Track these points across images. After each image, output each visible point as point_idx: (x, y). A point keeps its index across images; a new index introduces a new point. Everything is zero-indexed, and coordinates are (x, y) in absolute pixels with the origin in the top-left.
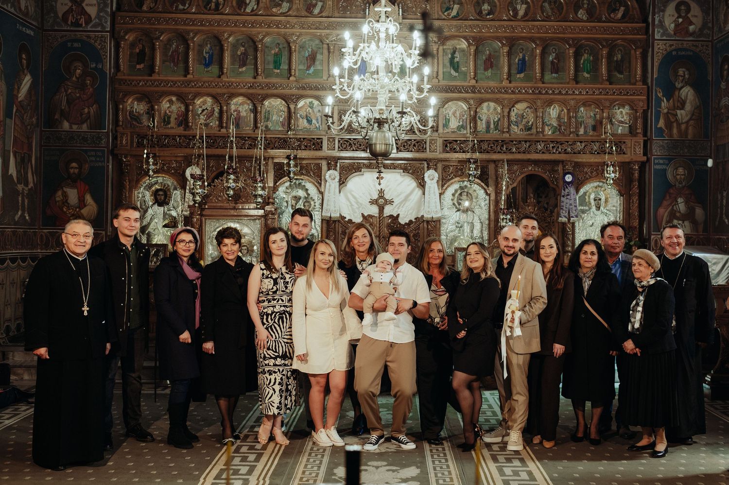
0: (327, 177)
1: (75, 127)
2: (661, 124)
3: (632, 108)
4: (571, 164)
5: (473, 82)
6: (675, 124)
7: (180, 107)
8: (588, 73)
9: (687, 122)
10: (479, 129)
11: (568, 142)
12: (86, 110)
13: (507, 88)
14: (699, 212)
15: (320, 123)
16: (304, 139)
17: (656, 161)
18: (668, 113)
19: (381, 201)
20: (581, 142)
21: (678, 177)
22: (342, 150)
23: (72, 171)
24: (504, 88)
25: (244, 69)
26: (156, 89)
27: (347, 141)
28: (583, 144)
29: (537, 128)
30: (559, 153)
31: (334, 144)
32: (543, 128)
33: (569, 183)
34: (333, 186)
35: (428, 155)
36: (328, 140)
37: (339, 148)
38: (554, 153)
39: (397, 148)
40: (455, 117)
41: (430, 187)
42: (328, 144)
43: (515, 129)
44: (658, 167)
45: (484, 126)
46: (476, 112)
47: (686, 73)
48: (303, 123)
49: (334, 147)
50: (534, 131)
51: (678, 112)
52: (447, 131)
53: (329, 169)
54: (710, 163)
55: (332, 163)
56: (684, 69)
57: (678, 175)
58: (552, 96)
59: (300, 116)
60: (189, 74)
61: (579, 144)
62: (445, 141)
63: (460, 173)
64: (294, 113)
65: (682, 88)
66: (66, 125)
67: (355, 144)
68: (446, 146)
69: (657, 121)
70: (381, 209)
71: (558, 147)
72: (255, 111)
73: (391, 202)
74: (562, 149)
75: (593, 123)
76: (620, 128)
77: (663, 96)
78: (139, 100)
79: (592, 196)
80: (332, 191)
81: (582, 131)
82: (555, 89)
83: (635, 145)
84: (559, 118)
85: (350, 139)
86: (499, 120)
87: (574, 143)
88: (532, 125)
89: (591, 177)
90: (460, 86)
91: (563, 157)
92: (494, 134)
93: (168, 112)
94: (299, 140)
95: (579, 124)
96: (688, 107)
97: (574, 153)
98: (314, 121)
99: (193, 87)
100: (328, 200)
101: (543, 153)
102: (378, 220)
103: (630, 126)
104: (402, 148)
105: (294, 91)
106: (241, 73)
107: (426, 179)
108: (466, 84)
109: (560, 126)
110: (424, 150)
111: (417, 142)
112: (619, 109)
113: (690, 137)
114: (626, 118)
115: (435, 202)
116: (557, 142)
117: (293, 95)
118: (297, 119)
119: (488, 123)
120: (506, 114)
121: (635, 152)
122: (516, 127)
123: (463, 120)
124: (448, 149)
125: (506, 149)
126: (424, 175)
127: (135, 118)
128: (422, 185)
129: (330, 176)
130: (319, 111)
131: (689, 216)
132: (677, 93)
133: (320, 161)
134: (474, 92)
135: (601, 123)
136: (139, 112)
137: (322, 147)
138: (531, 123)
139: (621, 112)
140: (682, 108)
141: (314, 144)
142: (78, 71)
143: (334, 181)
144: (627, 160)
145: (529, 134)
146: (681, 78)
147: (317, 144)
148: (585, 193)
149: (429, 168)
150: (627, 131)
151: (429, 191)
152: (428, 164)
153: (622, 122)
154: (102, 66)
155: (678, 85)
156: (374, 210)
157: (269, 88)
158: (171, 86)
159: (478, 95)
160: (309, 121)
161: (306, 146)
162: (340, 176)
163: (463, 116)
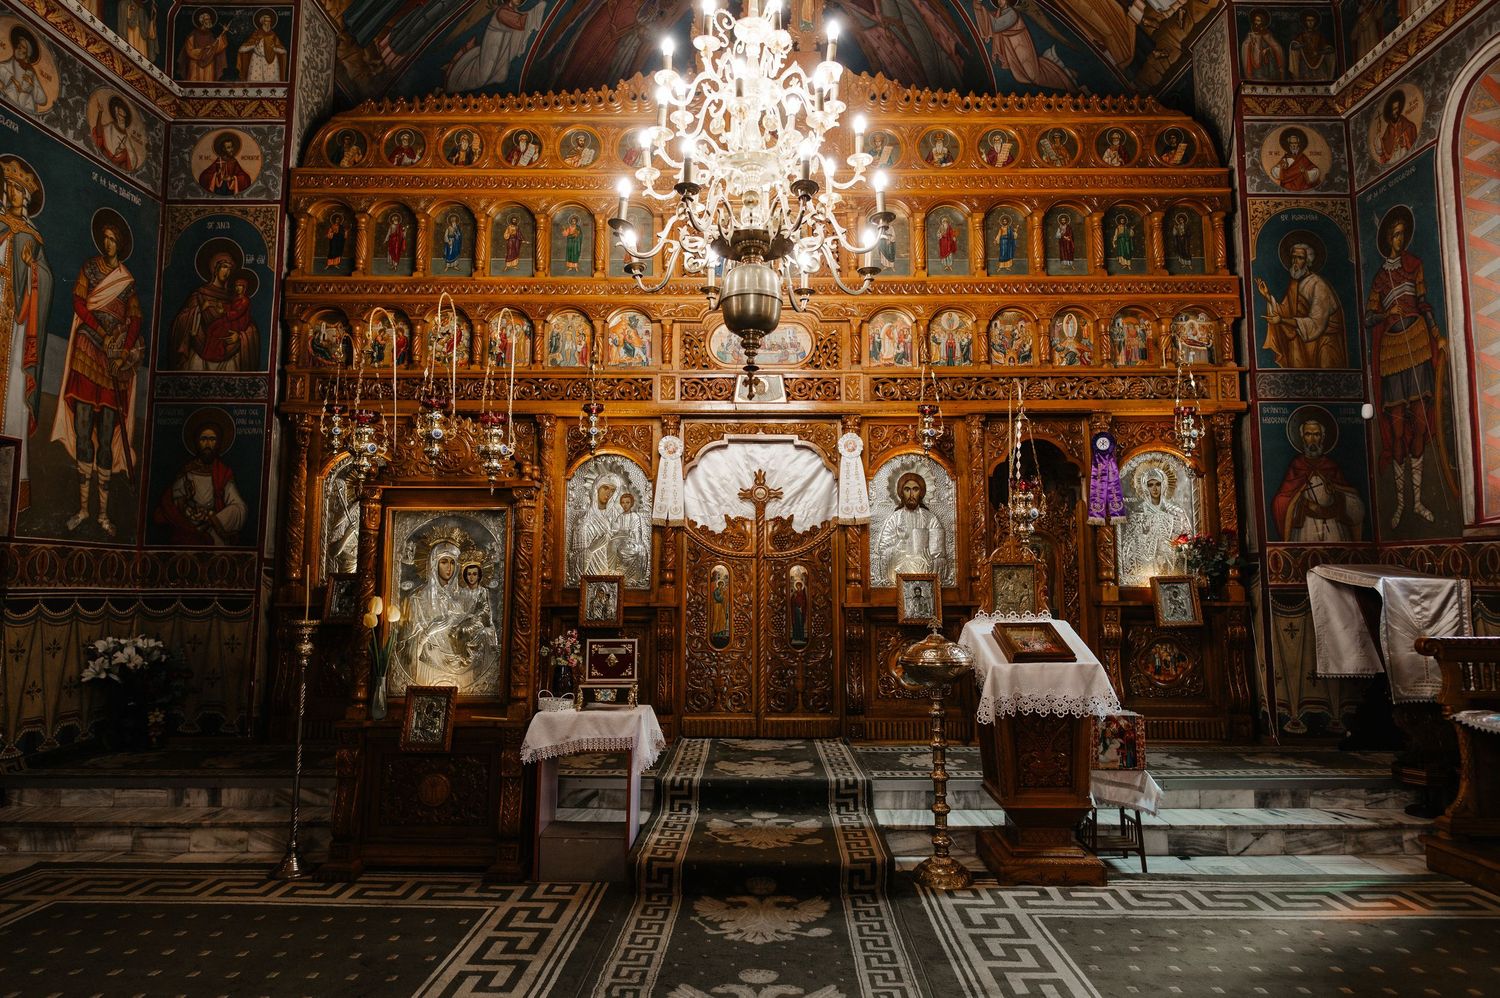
0: (661, 449)
1: (213, 367)
2: (1270, 342)
3: (1212, 317)
4: (1106, 418)
5: (922, 275)
6: (1295, 343)
7: (402, 330)
8: (1126, 257)
9: (1317, 339)
10: (936, 357)
11: (1099, 378)
12: (234, 337)
13: (984, 284)
14: (1352, 501)
15: (648, 353)
16: (619, 380)
17: (1266, 410)
18: (1280, 322)
19: (759, 492)
20: (1123, 378)
21: (1309, 438)
22: (687, 399)
23: (204, 444)
24: (978, 285)
25: (515, 262)
26: (359, 297)
27: (697, 383)
28: (1127, 383)
29: (1040, 355)
30: (1085, 398)
31: (674, 388)
32: (1051, 354)
33: (1104, 453)
34: (672, 464)
35: (842, 405)
36: (663, 381)
37: (682, 395)
38: (1074, 398)
39: (788, 394)
40: (891, 338)
41: (848, 464)
42: (662, 389)
43: (999, 358)
44: (1266, 421)
45: (943, 353)
46: (928, 328)
47: (1309, 252)
48: (618, 355)
49: (674, 394)
50: (1035, 360)
51: (1299, 320)
52: (877, 363)
53: (665, 434)
54: (1367, 411)
55: (671, 421)
56: (1303, 246)
57: (1308, 434)
58: (1066, 298)
59: (614, 342)
60: (416, 270)
61: (1119, 381)
62: (875, 379)
63: (901, 439)
64: (603, 336)
65: (1303, 278)
66: (197, 363)
67: (711, 388)
68: (877, 389)
69: (1262, 337)
70: (760, 507)
71: (1082, 388)
72: (532, 334)
73: (777, 495)
74: (1089, 391)
75: (1142, 345)
76: (1192, 353)
77: (1270, 293)
78: (330, 319)
79: (1145, 479)
80: (670, 472)
81: (1121, 360)
82: (1071, 284)
83: (1223, 381)
84: (1079, 337)
85: (702, 379)
86: (970, 342)
87: (1111, 379)
88: (1031, 351)
89: (1141, 443)
90: (898, 283)
91: (1091, 405)
92: (963, 367)
93: (379, 338)
94: (610, 382)
95: (1116, 347)
96: (1317, 312)
97: (1112, 398)
98: (638, 351)
99: (422, 292)
100: (663, 490)
101: (1054, 398)
102: (755, 527)
103: (1209, 349)
104: (797, 394)
105: (602, 296)
106: (509, 269)
107: (841, 449)
108: (910, 278)
109: (1082, 351)
110: (834, 396)
111: (824, 383)
112: (1187, 319)
113: (1324, 366)
114: (1201, 336)
115: (860, 492)
116: (1080, 379)
117: (600, 305)
118: (607, 347)
119: (951, 348)
120: (982, 329)
121: (1225, 395)
122: (1001, 355)
123: (905, 344)
124: (880, 394)
125: (987, 392)
126: (836, 443)
127: (323, 350)
128: (833, 461)
129: (666, 448)
130: (647, 332)
131: (1333, 510)
132: (1294, 287)
133: (649, 423)
134: (924, 293)
135: (1156, 344)
136: (328, 341)
137: (651, 394)
138: (1028, 347)
139: (1192, 326)
140: (1307, 314)
141: (636, 389)
142: (224, 270)
143: (673, 456)
144: (1212, 410)
145: (1027, 367)
146: (1300, 261)
147: (641, 389)
148: (1131, 474)
149: (845, 430)
150: (1204, 359)
151: (848, 472)
152: (844, 423)
153: (1194, 343)
154: (266, 261)
155: (1296, 273)
156: (748, 510)
157: (558, 292)
158: (384, 292)
159: (932, 298)
160: (630, 351)
161: (623, 393)
162: (686, 448)
163: (905, 337)
